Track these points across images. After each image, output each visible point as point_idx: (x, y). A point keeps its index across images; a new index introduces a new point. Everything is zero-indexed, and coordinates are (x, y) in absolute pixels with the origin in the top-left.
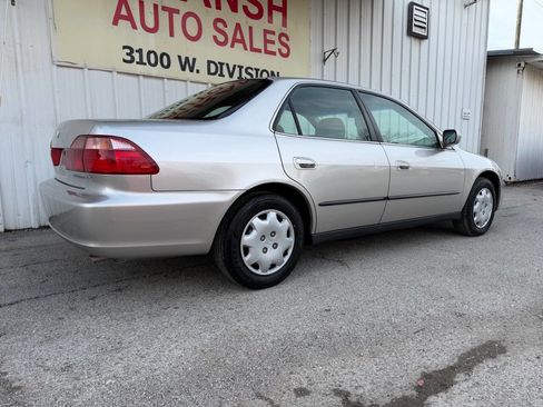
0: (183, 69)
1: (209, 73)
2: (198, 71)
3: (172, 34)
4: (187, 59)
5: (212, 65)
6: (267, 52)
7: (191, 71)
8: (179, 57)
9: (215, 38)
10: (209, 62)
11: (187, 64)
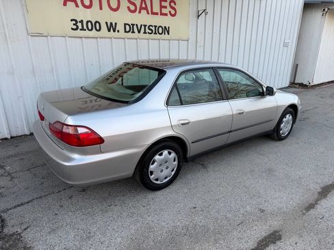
0: (109, 30)
1: (126, 32)
2: (118, 31)
3: (101, 8)
4: (111, 24)
5: (127, 26)
6: (162, 14)
7: (114, 31)
8: (106, 23)
9: (128, 8)
10: (125, 24)
11: (112, 27)
